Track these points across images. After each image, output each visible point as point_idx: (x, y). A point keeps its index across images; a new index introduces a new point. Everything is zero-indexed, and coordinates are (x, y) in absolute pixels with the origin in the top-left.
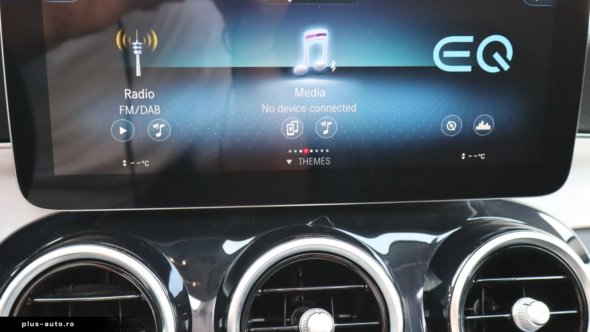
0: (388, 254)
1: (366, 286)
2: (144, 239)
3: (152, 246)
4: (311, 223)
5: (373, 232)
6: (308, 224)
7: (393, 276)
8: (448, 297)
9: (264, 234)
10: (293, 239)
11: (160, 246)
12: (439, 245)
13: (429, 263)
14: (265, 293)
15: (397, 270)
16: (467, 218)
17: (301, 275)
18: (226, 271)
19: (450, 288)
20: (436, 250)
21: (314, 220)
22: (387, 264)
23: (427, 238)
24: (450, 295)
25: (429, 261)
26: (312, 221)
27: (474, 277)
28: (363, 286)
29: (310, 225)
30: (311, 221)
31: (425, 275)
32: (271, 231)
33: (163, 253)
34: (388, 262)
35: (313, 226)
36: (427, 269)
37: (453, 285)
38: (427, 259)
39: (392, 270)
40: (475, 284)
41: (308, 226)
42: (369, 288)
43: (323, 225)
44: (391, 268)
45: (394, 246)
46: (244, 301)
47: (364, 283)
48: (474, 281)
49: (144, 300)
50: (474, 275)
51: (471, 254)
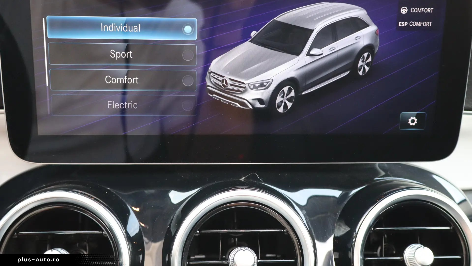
0: (306, 205)
1: (285, 231)
2: (109, 189)
3: (114, 193)
4: (243, 178)
5: (295, 188)
6: (241, 179)
7: (309, 224)
8: (353, 242)
9: (206, 187)
11: (121, 195)
13: (340, 214)
15: (312, 218)
16: (375, 178)
17: (235, 221)
18: (173, 215)
19: (355, 234)
21: (246, 176)
22: (305, 213)
23: (337, 193)
24: (354, 240)
25: (339, 212)
26: (244, 177)
27: (373, 226)
28: (282, 230)
29: (243, 180)
30: (243, 177)
31: (335, 223)
32: (211, 184)
34: (305, 212)
35: (246, 181)
36: (338, 218)
37: (356, 232)
38: (337, 210)
39: (309, 219)
40: (374, 231)
41: (241, 181)
42: (287, 232)
43: (253, 180)
44: (307, 217)
45: (311, 199)
46: (185, 240)
47: (284, 228)
48: (373, 229)
49: (105, 236)
50: (373, 223)
51: (373, 206)
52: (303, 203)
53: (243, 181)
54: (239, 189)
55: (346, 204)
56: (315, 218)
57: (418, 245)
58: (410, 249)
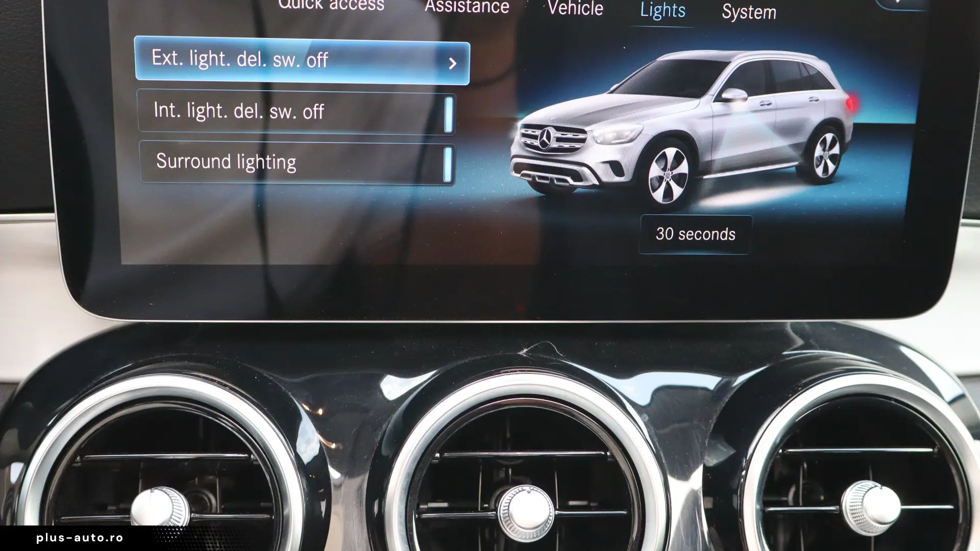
0: (649, 405)
1: (608, 454)
2: (258, 369)
3: (271, 380)
4: (525, 350)
5: (627, 370)
6: (521, 353)
7: (656, 440)
8: (741, 477)
9: (449, 366)
10: (493, 375)
11: (284, 382)
13: (715, 422)
14: (447, 459)
15: (662, 432)
17: (508, 435)
18: (386, 423)
19: (744, 461)
21: (530, 346)
22: (646, 420)
23: (710, 381)
24: (744, 473)
25: (714, 418)
26: (528, 348)
27: (782, 445)
28: (603, 453)
29: (524, 353)
30: (525, 348)
31: (708, 440)
32: (461, 362)
33: (289, 391)
34: (647, 418)
35: (531, 356)
36: (711, 432)
38: (711, 415)
39: (655, 432)
40: (783, 455)
41: (520, 355)
42: (612, 456)
43: (544, 355)
44: (652, 428)
45: (660, 392)
46: (413, 471)
47: (606, 449)
48: (781, 451)
49: (255, 463)
50: (781, 440)
51: (781, 406)
52: (644, 400)
53: (525, 355)
54: (516, 371)
55: (727, 403)
56: (666, 430)
57: (870, 483)
58: (853, 490)
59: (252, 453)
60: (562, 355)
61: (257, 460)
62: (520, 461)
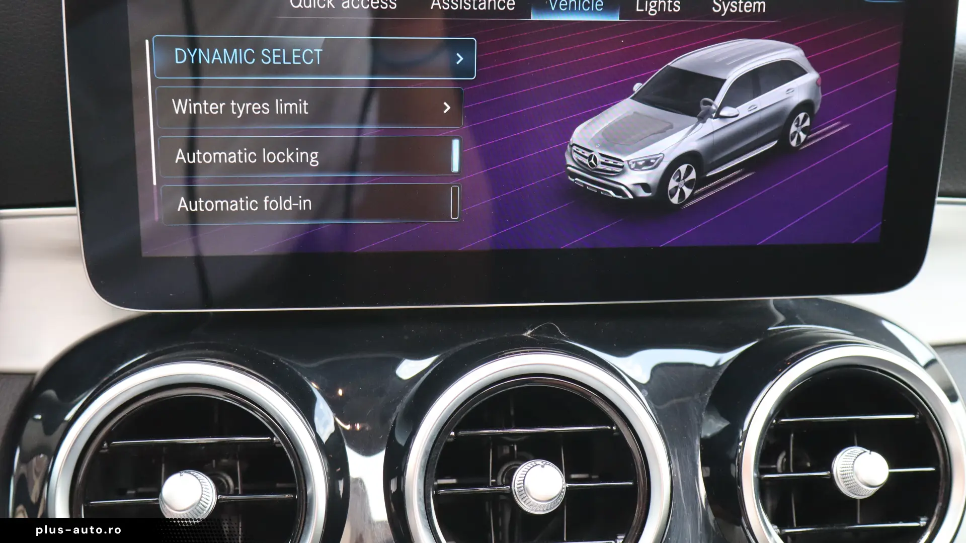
0: (649, 382)
1: (614, 428)
2: (276, 356)
3: (287, 365)
4: (530, 332)
5: (626, 348)
6: (525, 334)
8: (739, 447)
9: (457, 349)
10: (500, 357)
11: (299, 367)
12: (725, 368)
13: (710, 395)
14: (461, 437)
15: (661, 407)
16: (768, 327)
17: (512, 413)
18: (398, 405)
19: (741, 432)
20: (720, 374)
21: (534, 328)
22: (647, 395)
23: (706, 358)
24: (741, 444)
25: (710, 391)
26: (531, 330)
27: (775, 415)
28: (609, 428)
29: (529, 335)
30: (529, 329)
31: (704, 412)
32: (470, 344)
33: (305, 376)
34: (647, 393)
35: (534, 337)
36: (706, 404)
37: (745, 428)
38: (707, 389)
39: (655, 407)
40: (777, 425)
41: (525, 337)
42: (618, 430)
43: (549, 336)
44: (652, 404)
45: (659, 370)
46: (430, 450)
47: (611, 423)
48: (774, 421)
49: (277, 445)
50: (775, 412)
51: (772, 380)
52: (644, 378)
53: (529, 337)
56: (666, 405)
57: (857, 450)
58: (844, 456)
59: (275, 436)
60: (565, 335)
61: (279, 443)
62: (523, 438)
